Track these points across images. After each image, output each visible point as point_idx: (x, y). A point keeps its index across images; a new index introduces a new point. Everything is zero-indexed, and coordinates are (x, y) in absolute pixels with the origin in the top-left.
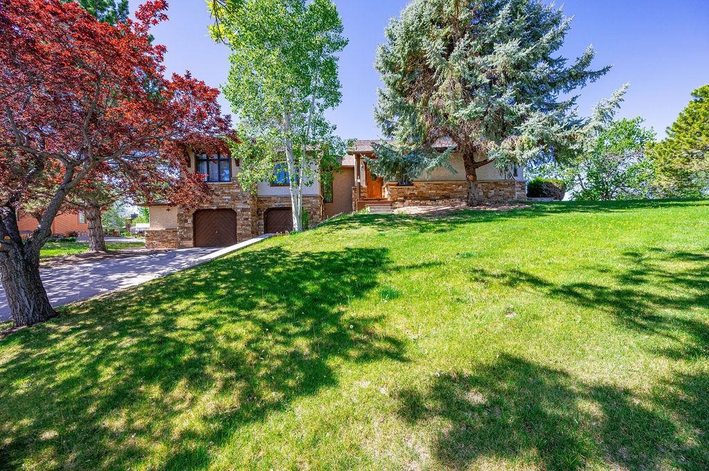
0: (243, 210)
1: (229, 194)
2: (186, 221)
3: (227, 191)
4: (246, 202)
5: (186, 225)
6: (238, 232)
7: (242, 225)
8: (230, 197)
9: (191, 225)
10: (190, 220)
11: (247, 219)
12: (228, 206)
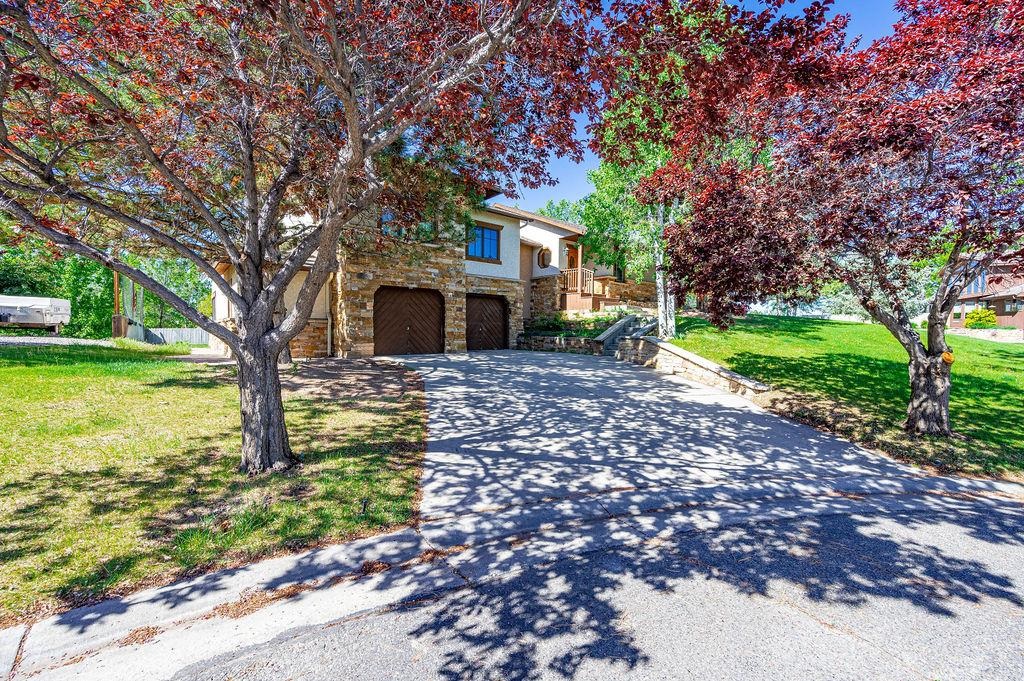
0: (457, 294)
1: (436, 265)
2: (363, 306)
3: (432, 260)
4: (460, 282)
5: (363, 313)
6: (448, 329)
7: (455, 319)
8: (437, 271)
9: (371, 315)
10: (370, 306)
11: (460, 309)
12: (434, 286)
